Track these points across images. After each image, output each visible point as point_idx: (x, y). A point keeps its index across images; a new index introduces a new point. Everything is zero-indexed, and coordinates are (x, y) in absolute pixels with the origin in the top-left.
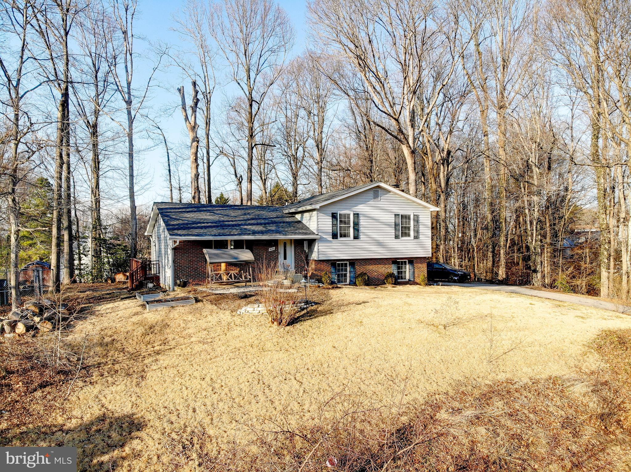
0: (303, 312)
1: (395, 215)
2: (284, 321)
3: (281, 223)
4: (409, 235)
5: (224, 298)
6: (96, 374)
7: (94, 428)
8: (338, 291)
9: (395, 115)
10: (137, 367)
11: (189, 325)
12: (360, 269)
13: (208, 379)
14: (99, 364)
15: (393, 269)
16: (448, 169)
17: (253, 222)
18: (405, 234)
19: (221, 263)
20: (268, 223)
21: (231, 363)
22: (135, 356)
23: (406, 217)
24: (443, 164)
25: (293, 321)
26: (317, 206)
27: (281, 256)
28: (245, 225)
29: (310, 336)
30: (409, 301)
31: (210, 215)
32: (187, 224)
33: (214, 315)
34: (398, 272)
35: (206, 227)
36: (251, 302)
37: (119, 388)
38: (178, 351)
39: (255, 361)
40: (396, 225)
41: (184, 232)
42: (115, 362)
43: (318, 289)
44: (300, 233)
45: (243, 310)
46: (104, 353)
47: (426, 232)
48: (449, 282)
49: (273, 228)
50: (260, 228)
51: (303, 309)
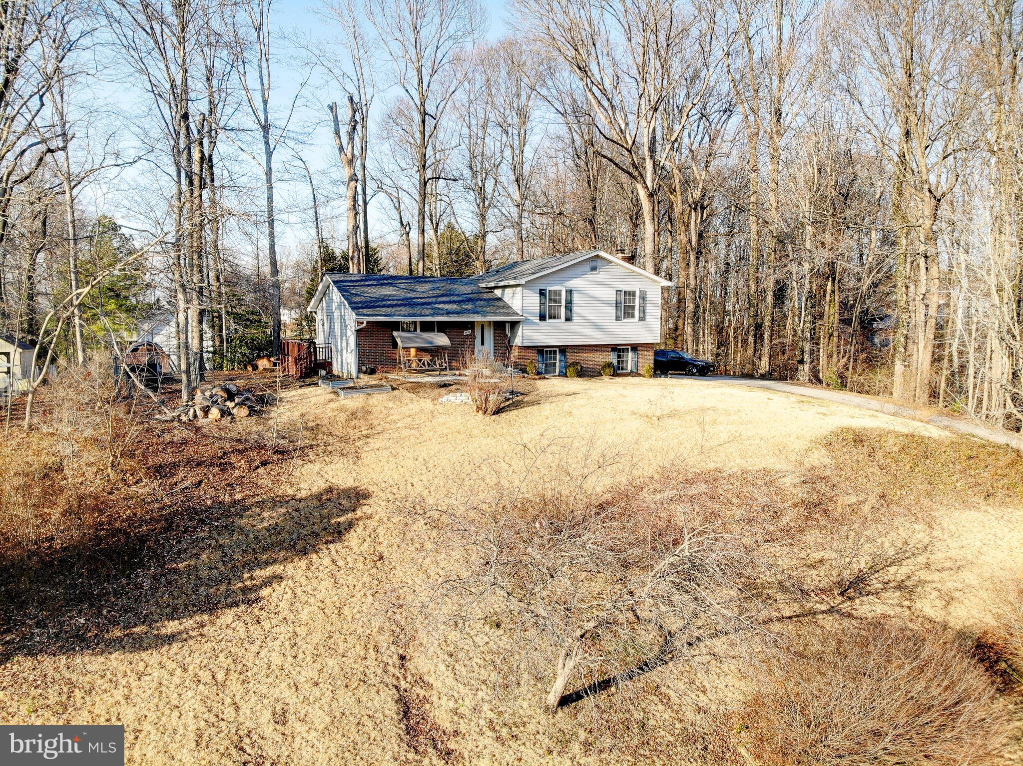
0: (508, 403)
1: (617, 291)
2: (489, 410)
3: (477, 300)
4: (633, 316)
5: (421, 386)
6: (311, 454)
7: (324, 498)
8: (545, 381)
9: (627, 143)
10: (350, 448)
11: (392, 412)
12: (571, 358)
13: (420, 459)
14: (311, 446)
15: (612, 358)
16: (702, 216)
17: (445, 299)
18: (629, 313)
19: (410, 348)
20: (462, 301)
21: (440, 446)
22: (344, 439)
23: (630, 294)
24: (695, 209)
25: (498, 411)
26: (523, 282)
27: (478, 341)
28: (436, 303)
29: (517, 424)
30: (625, 392)
31: (394, 290)
32: (371, 301)
33: (415, 403)
34: (619, 362)
35: (392, 306)
36: (451, 391)
37: (338, 465)
38: (386, 436)
39: (463, 445)
40: (617, 304)
41: (370, 311)
42: (326, 444)
43: (524, 380)
44: (501, 314)
45: (445, 399)
46: (313, 436)
47: (655, 312)
48: (686, 374)
49: (469, 307)
50: (453, 307)
51: (509, 399)
